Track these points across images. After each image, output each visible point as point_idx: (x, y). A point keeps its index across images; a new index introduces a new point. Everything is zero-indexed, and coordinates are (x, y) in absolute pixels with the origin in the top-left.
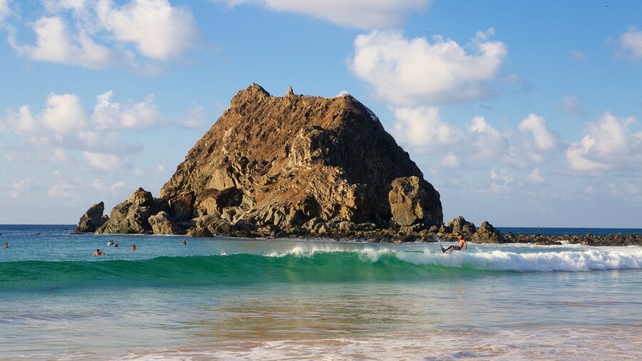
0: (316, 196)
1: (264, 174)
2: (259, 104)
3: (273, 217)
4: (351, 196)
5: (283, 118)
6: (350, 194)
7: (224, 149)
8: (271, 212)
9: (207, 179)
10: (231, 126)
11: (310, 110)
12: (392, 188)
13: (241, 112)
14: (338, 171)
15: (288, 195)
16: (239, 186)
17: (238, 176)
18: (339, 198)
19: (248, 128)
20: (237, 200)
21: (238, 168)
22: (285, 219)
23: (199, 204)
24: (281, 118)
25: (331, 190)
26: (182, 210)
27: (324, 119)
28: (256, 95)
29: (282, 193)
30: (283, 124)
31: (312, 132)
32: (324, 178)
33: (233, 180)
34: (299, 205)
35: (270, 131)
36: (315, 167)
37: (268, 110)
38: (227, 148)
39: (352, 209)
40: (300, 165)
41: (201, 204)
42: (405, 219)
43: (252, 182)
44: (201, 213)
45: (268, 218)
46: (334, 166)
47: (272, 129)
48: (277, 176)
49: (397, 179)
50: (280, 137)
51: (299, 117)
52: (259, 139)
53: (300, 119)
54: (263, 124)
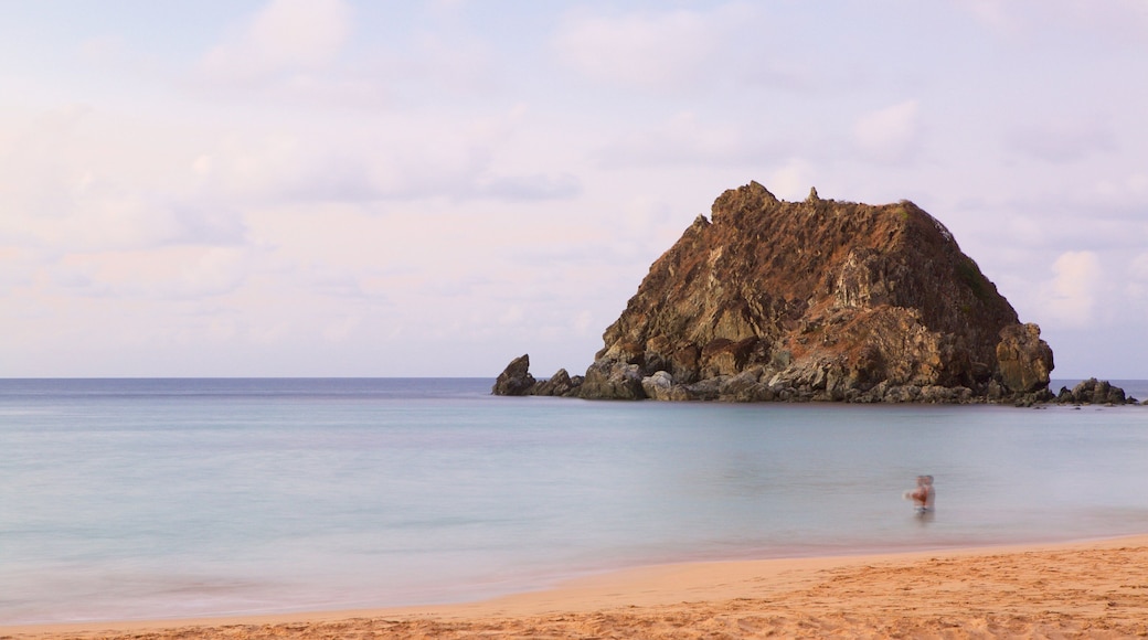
0: (883, 349)
1: (798, 318)
2: (764, 212)
3: (825, 379)
4: (934, 350)
5: (806, 235)
6: (932, 348)
7: (712, 278)
8: (820, 372)
9: (688, 321)
10: (720, 245)
11: (848, 223)
12: (1001, 340)
13: (736, 223)
14: (912, 315)
15: (841, 348)
16: (761, 334)
17: (758, 320)
18: (916, 353)
19: (750, 248)
20: (762, 354)
21: (758, 309)
22: (842, 383)
23: (707, 361)
24: (803, 233)
25: (904, 340)
26: (684, 369)
27: (873, 236)
28: (759, 199)
29: (830, 346)
30: (807, 243)
31: (869, 258)
32: (893, 325)
33: (752, 326)
34: (860, 362)
35: (787, 252)
36: (878, 308)
37: (780, 222)
38: (718, 277)
39: (937, 368)
40: (853, 304)
41: (711, 361)
42: (1021, 383)
43: (781, 329)
44: (710, 374)
45: (818, 381)
46: (905, 306)
47: (790, 249)
48: (820, 320)
49: (1007, 327)
50: (803, 261)
51: (831, 232)
52: (769, 264)
53: (833, 236)
54: (774, 243)
